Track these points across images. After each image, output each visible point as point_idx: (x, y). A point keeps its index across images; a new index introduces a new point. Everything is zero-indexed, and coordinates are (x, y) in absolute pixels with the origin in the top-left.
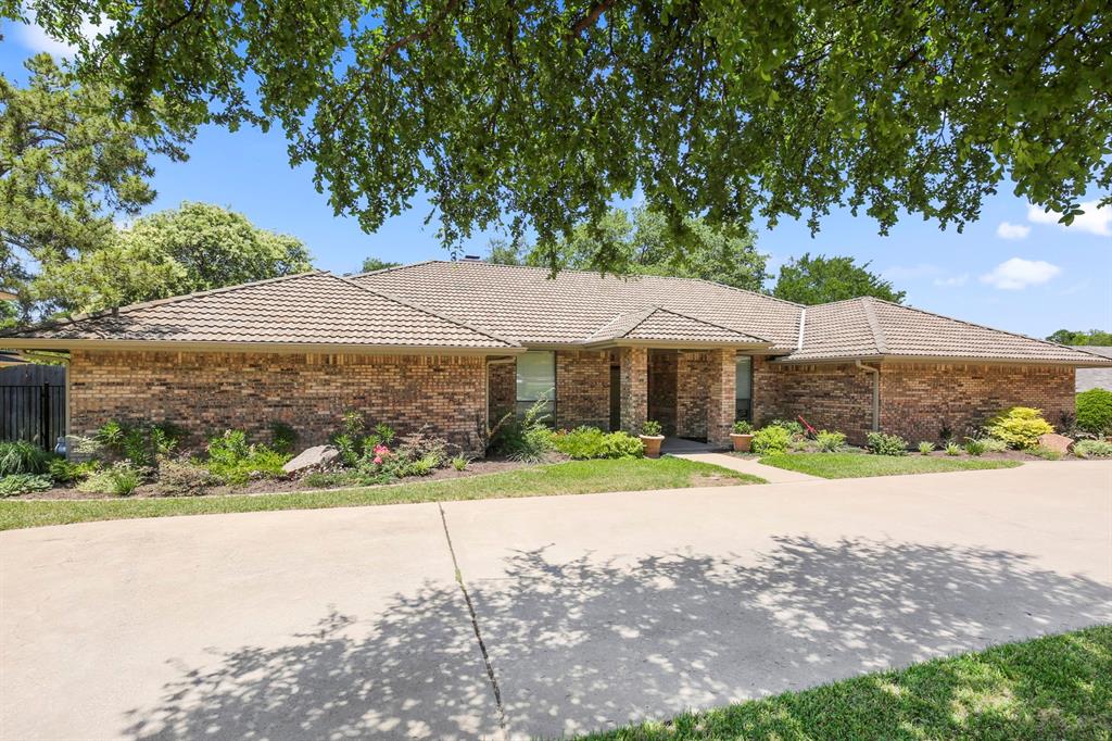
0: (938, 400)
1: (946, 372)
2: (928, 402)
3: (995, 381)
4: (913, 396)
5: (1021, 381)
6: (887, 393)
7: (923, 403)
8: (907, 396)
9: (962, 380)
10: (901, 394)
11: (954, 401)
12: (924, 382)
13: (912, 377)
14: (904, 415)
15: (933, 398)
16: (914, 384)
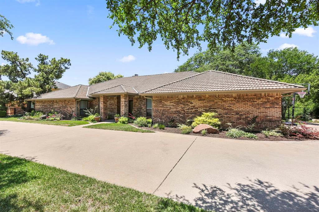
0: (179, 109)
1: (183, 98)
2: (175, 110)
3: (213, 101)
4: (167, 107)
5: (232, 101)
6: (155, 106)
7: (172, 110)
8: (165, 107)
9: (192, 101)
10: (161, 107)
11: (188, 109)
12: (172, 102)
13: (166, 101)
14: (163, 114)
15: (177, 108)
16: (168, 103)
